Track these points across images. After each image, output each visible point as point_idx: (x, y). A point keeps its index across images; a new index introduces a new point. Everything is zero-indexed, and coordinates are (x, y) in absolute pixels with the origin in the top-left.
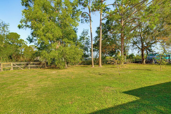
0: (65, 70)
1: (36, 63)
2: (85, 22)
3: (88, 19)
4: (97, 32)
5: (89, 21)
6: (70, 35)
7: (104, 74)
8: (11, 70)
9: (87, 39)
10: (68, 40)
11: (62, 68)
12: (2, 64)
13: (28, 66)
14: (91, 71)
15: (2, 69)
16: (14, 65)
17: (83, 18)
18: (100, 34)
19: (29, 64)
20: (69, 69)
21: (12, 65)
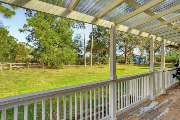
0: (62, 70)
1: (34, 63)
2: (79, 28)
3: (82, 26)
4: (90, 36)
5: (83, 27)
6: (66, 39)
7: (92, 73)
8: (10, 70)
9: (81, 41)
10: (65, 44)
11: (61, 68)
12: (2, 64)
13: (27, 66)
14: (83, 70)
15: (2, 70)
16: (13, 65)
17: (77, 25)
18: (91, 38)
19: (28, 65)
20: (66, 69)
21: (11, 66)
